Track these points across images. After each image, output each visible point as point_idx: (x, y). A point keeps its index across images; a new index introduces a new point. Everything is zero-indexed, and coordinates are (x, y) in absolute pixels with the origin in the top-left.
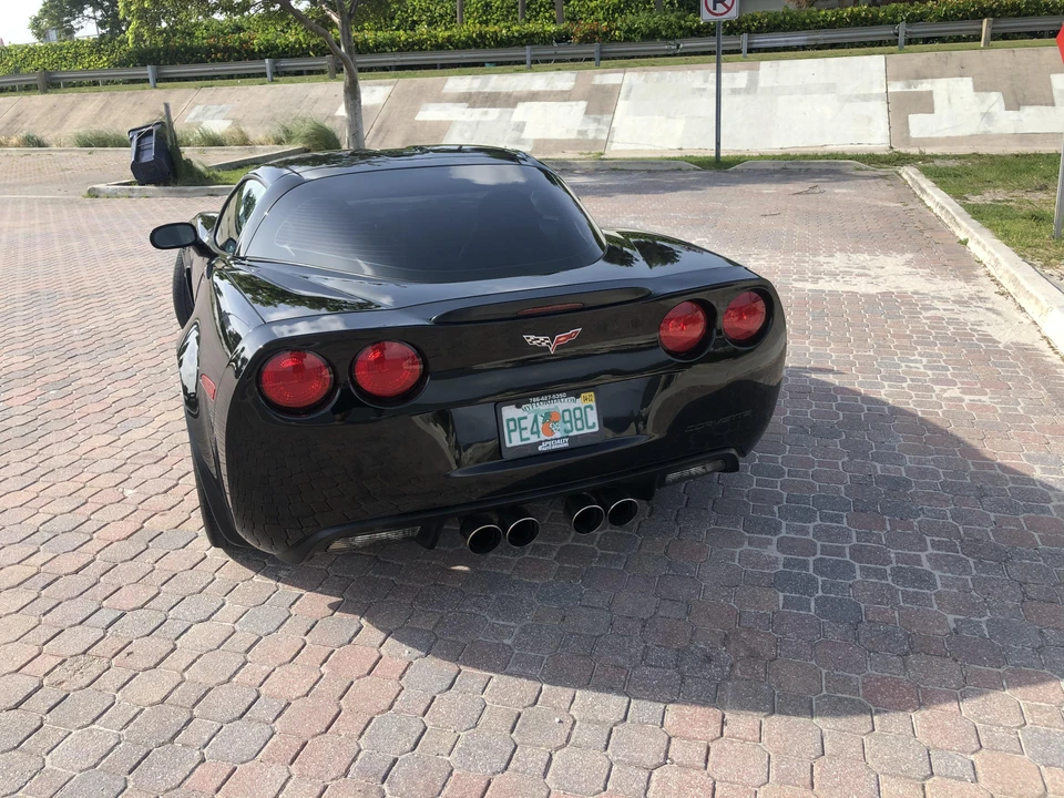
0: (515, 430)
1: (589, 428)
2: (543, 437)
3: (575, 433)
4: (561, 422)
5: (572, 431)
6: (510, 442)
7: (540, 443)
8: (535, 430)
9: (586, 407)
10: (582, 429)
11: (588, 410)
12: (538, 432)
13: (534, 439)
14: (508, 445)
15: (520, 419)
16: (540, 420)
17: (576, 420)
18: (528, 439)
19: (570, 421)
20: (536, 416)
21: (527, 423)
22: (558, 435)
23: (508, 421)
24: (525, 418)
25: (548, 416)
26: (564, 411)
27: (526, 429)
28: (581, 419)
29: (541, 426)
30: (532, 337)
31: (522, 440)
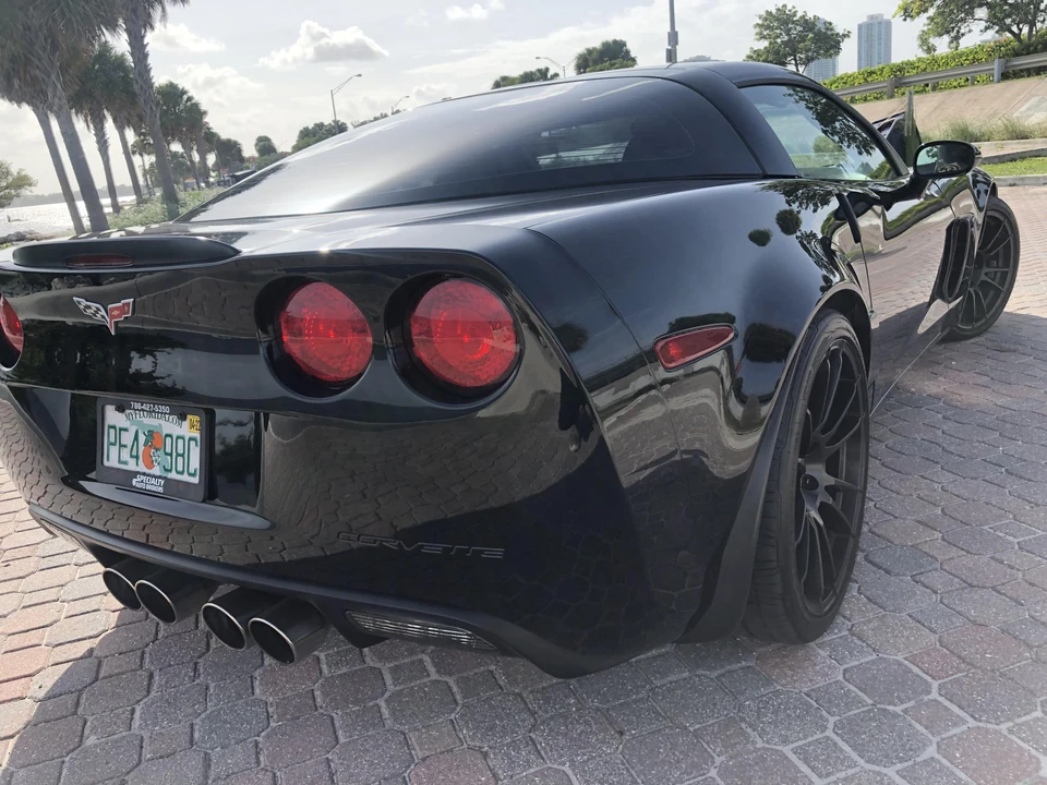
0: (114, 444)
1: (190, 474)
2: (142, 468)
3: (173, 475)
4: (162, 451)
5: (170, 471)
6: (108, 460)
7: (135, 474)
8: (134, 453)
9: (190, 439)
10: (182, 473)
11: (193, 443)
12: (137, 457)
13: (132, 466)
14: (106, 463)
15: (121, 429)
16: (142, 438)
17: (178, 455)
18: (126, 463)
19: (171, 455)
20: (137, 432)
21: (127, 438)
22: (156, 471)
23: (110, 427)
24: (126, 430)
25: (151, 434)
26: (167, 436)
27: (125, 446)
28: (183, 455)
29: (141, 448)
30: (84, 302)
31: (120, 462)
